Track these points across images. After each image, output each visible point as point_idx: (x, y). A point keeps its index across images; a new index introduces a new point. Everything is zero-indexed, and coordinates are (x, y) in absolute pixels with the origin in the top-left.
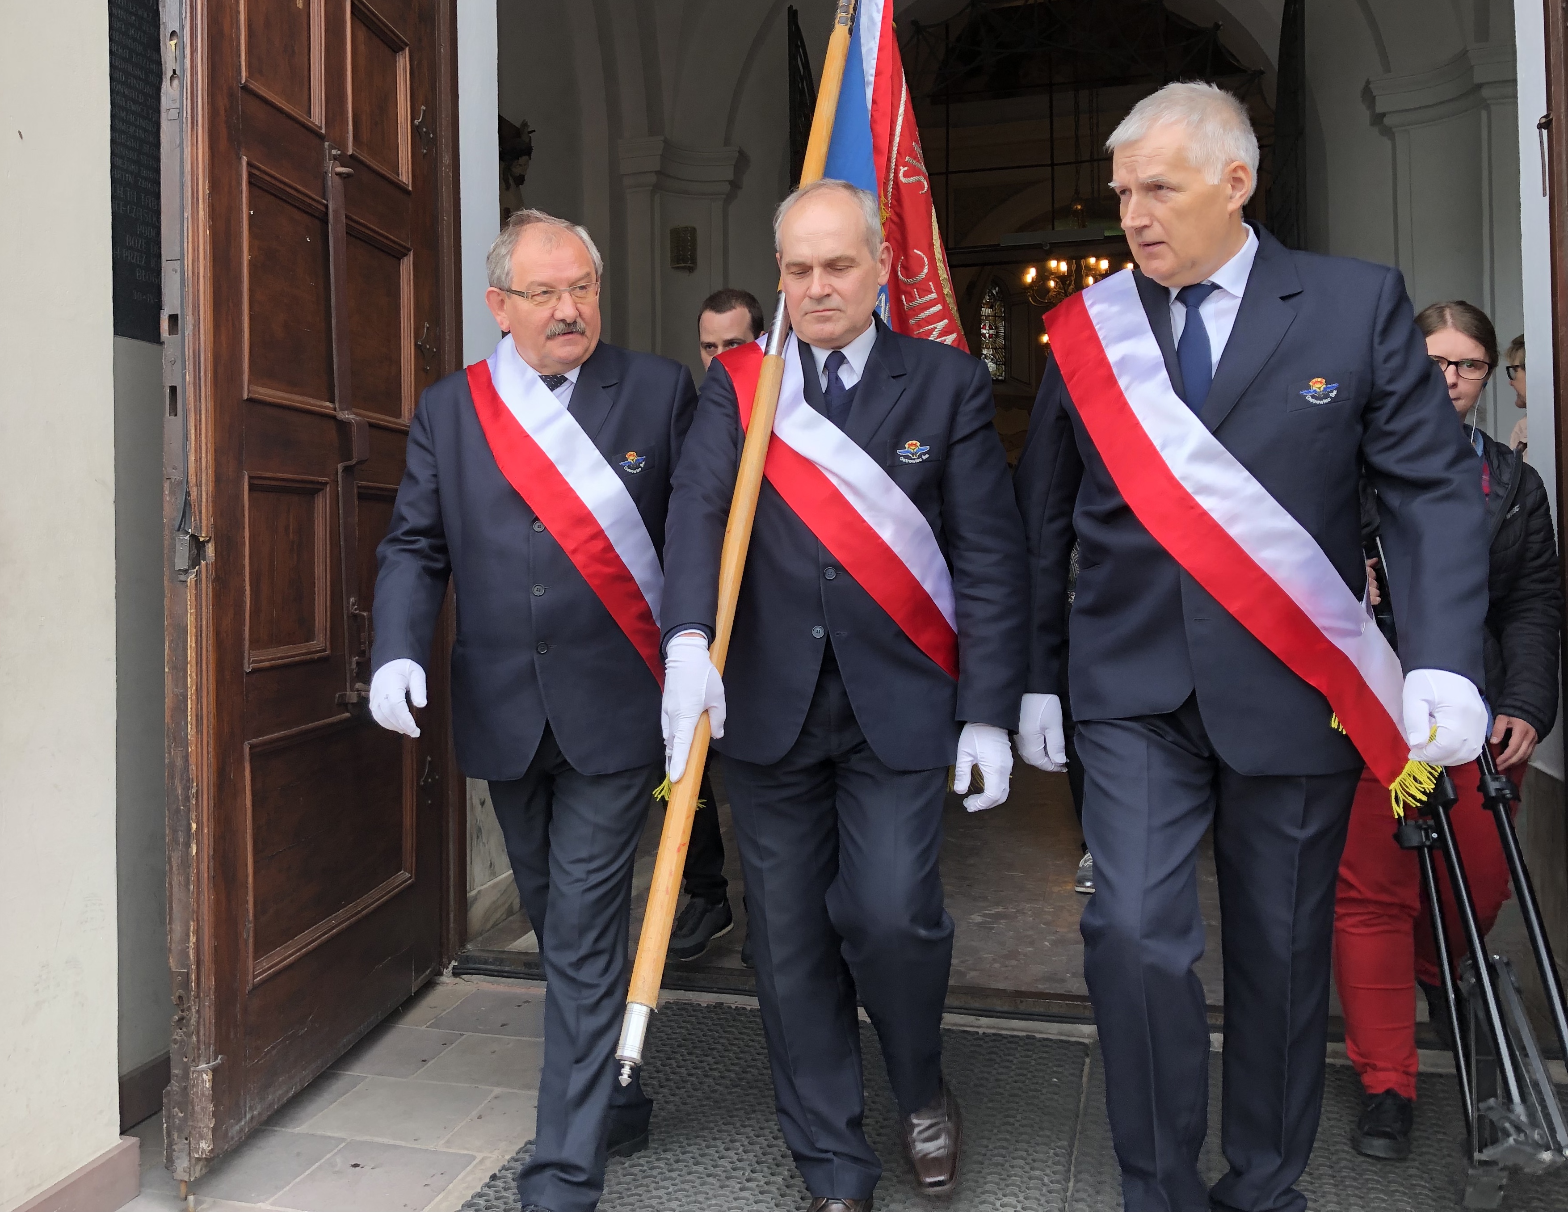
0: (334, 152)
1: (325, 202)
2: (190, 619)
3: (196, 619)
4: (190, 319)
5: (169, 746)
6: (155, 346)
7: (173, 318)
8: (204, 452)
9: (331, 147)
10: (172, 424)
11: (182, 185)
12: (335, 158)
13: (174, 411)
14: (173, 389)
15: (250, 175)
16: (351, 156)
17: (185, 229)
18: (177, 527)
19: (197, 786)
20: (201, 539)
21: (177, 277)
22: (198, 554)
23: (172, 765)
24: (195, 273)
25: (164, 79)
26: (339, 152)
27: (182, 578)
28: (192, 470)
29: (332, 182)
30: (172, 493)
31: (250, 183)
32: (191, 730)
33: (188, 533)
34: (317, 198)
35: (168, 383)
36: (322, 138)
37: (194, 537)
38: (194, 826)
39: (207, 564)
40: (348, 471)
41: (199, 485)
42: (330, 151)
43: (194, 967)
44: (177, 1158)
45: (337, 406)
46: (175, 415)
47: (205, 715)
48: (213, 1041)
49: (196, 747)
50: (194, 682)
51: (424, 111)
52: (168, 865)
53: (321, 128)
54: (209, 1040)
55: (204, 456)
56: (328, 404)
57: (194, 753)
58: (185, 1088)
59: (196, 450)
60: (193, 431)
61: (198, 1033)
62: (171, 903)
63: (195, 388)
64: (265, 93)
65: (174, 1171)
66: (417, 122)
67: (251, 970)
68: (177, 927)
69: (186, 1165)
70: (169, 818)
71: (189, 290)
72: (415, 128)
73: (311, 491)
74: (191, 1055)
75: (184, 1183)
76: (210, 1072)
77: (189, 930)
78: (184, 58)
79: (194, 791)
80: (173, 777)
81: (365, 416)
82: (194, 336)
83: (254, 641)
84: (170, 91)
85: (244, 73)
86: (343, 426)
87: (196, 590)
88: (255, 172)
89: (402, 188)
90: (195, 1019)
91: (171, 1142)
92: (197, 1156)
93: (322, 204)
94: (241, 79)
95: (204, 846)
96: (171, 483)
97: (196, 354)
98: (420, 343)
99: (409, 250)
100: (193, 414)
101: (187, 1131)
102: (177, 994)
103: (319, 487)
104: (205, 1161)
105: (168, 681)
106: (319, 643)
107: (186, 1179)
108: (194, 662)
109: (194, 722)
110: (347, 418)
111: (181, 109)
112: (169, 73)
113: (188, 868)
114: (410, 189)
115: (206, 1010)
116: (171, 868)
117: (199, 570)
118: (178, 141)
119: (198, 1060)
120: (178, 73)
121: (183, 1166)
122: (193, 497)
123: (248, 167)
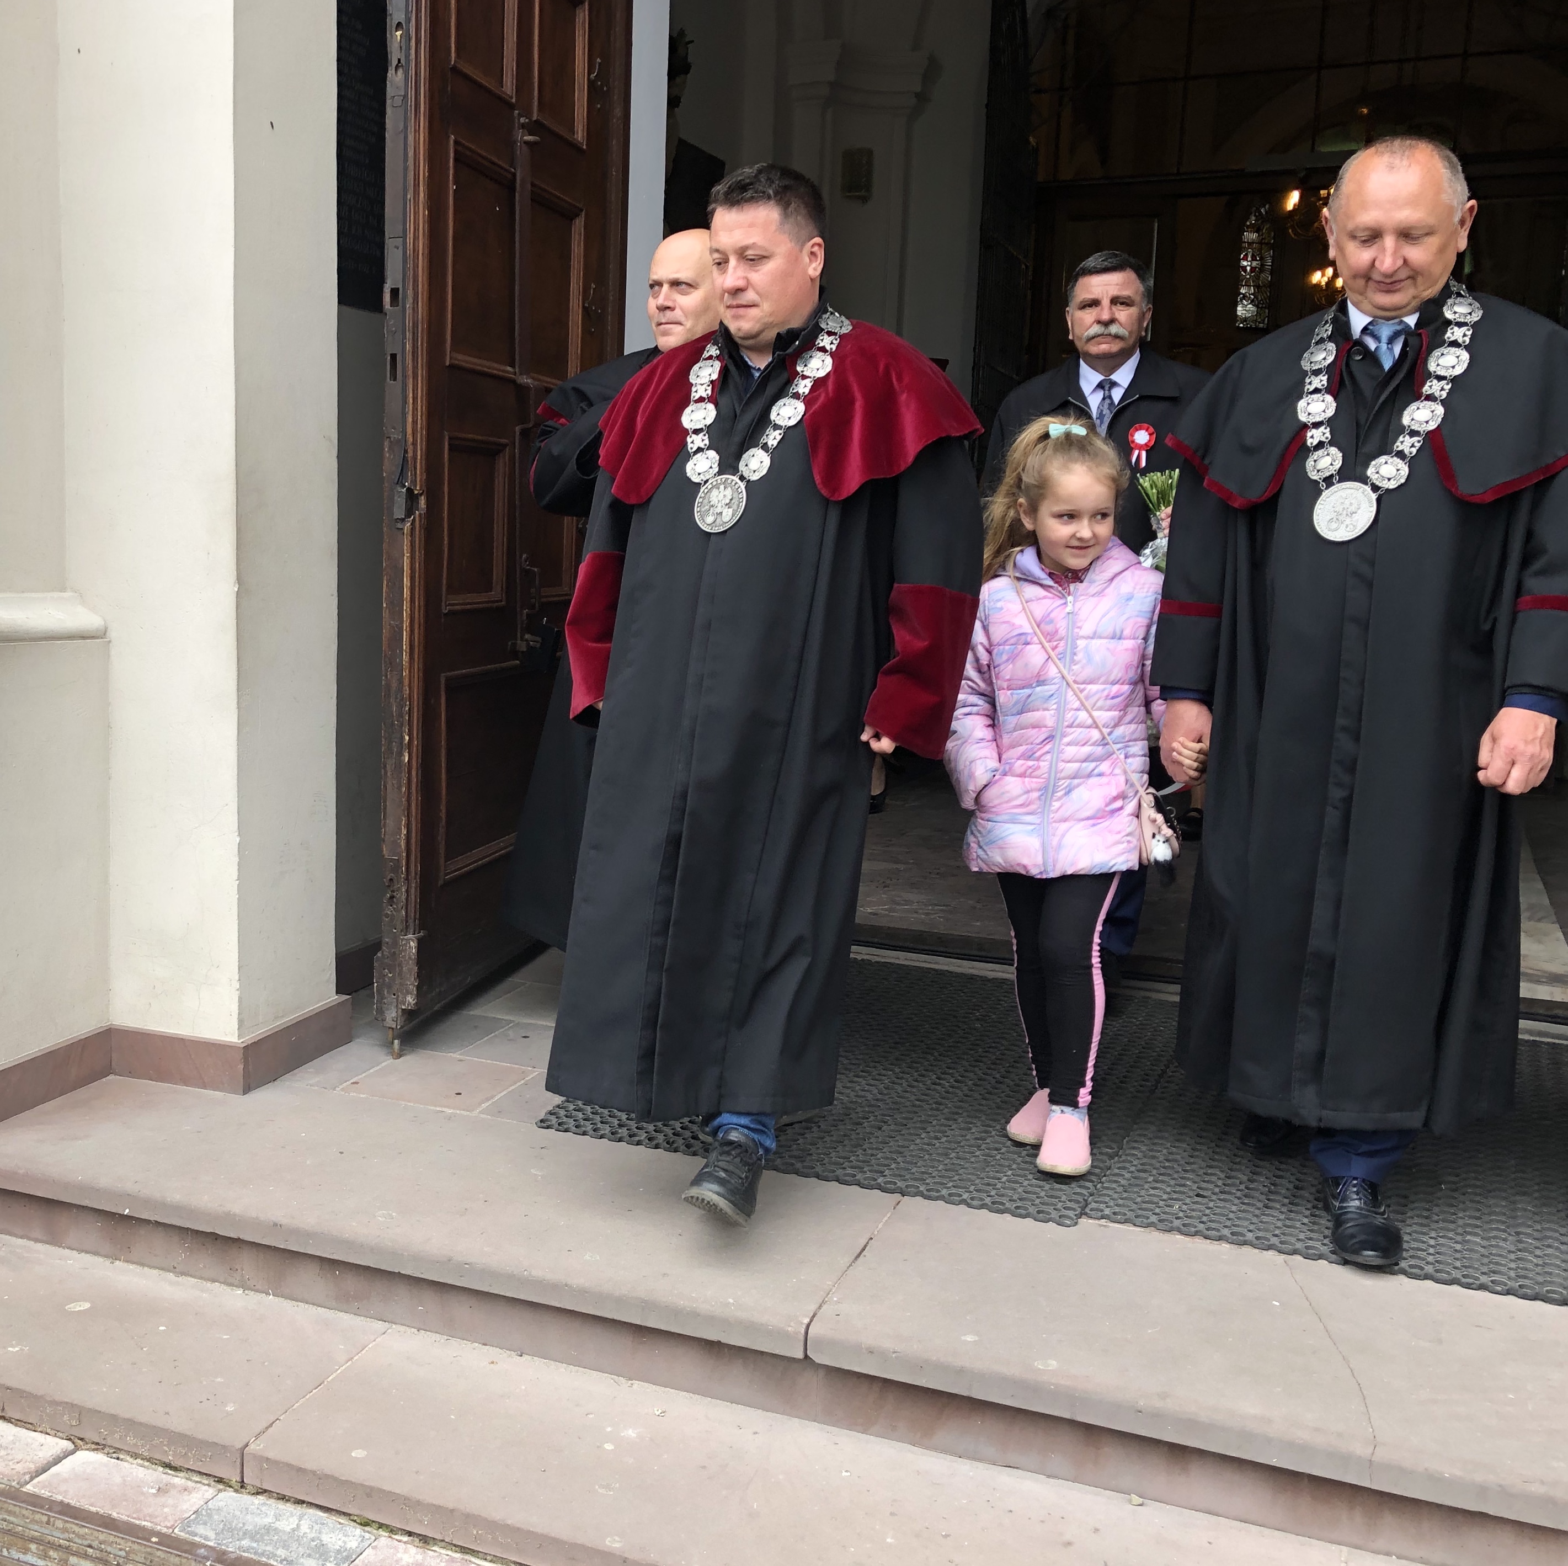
0: (522, 120)
1: (513, 170)
2: (406, 562)
3: (411, 561)
4: (410, 292)
5: (386, 670)
6: (377, 315)
7: (395, 292)
8: (419, 414)
9: (520, 115)
10: (393, 387)
11: (406, 169)
12: (523, 126)
13: (394, 377)
14: (394, 357)
15: (456, 152)
16: (537, 122)
17: (408, 209)
18: (397, 480)
19: (410, 704)
20: (416, 492)
21: (400, 252)
22: (412, 505)
23: (388, 686)
24: (415, 250)
25: (390, 68)
26: (527, 120)
27: (399, 526)
28: (409, 431)
29: (522, 153)
30: (391, 450)
31: (456, 160)
32: (405, 657)
33: (405, 486)
34: (507, 167)
35: (390, 351)
36: (512, 107)
37: (410, 491)
38: (407, 738)
39: (420, 515)
40: (524, 433)
41: (414, 444)
42: (519, 120)
43: (404, 854)
44: (388, 1009)
45: (517, 370)
46: (395, 380)
47: (416, 643)
48: (418, 916)
49: (410, 672)
50: (409, 616)
51: (600, 64)
52: (383, 771)
53: (512, 98)
54: (415, 916)
55: (419, 417)
56: (509, 369)
57: (408, 677)
58: (394, 953)
59: (413, 412)
60: (411, 395)
61: (407, 908)
62: (385, 802)
63: (413, 356)
64: (468, 70)
65: (384, 1020)
66: (592, 76)
67: (442, 868)
68: (390, 822)
69: (394, 1015)
70: (385, 731)
71: (410, 265)
72: (591, 83)
73: (494, 452)
74: (400, 926)
75: (391, 1031)
76: (416, 941)
77: (401, 824)
78: (410, 49)
79: (407, 709)
80: (389, 696)
81: (539, 380)
82: (413, 309)
83: (449, 587)
84: (395, 79)
85: (453, 55)
86: (521, 390)
87: (411, 536)
88: (460, 148)
89: (577, 148)
90: (404, 897)
91: (382, 997)
92: (403, 1007)
93: (510, 172)
94: (451, 61)
95: (414, 755)
96: (391, 442)
97: (415, 325)
98: (587, 305)
99: (582, 210)
100: (411, 380)
101: (395, 988)
102: (389, 877)
103: (500, 449)
104: (409, 1014)
105: (386, 614)
106: (496, 594)
107: (394, 1026)
108: (409, 599)
109: (408, 651)
110: (527, 383)
111: (405, 96)
112: (395, 62)
113: (401, 773)
114: (585, 147)
115: (413, 891)
116: (386, 773)
117: (414, 520)
118: (401, 126)
119: (406, 930)
120: (403, 61)
121: (392, 1016)
122: (410, 454)
123: (454, 146)
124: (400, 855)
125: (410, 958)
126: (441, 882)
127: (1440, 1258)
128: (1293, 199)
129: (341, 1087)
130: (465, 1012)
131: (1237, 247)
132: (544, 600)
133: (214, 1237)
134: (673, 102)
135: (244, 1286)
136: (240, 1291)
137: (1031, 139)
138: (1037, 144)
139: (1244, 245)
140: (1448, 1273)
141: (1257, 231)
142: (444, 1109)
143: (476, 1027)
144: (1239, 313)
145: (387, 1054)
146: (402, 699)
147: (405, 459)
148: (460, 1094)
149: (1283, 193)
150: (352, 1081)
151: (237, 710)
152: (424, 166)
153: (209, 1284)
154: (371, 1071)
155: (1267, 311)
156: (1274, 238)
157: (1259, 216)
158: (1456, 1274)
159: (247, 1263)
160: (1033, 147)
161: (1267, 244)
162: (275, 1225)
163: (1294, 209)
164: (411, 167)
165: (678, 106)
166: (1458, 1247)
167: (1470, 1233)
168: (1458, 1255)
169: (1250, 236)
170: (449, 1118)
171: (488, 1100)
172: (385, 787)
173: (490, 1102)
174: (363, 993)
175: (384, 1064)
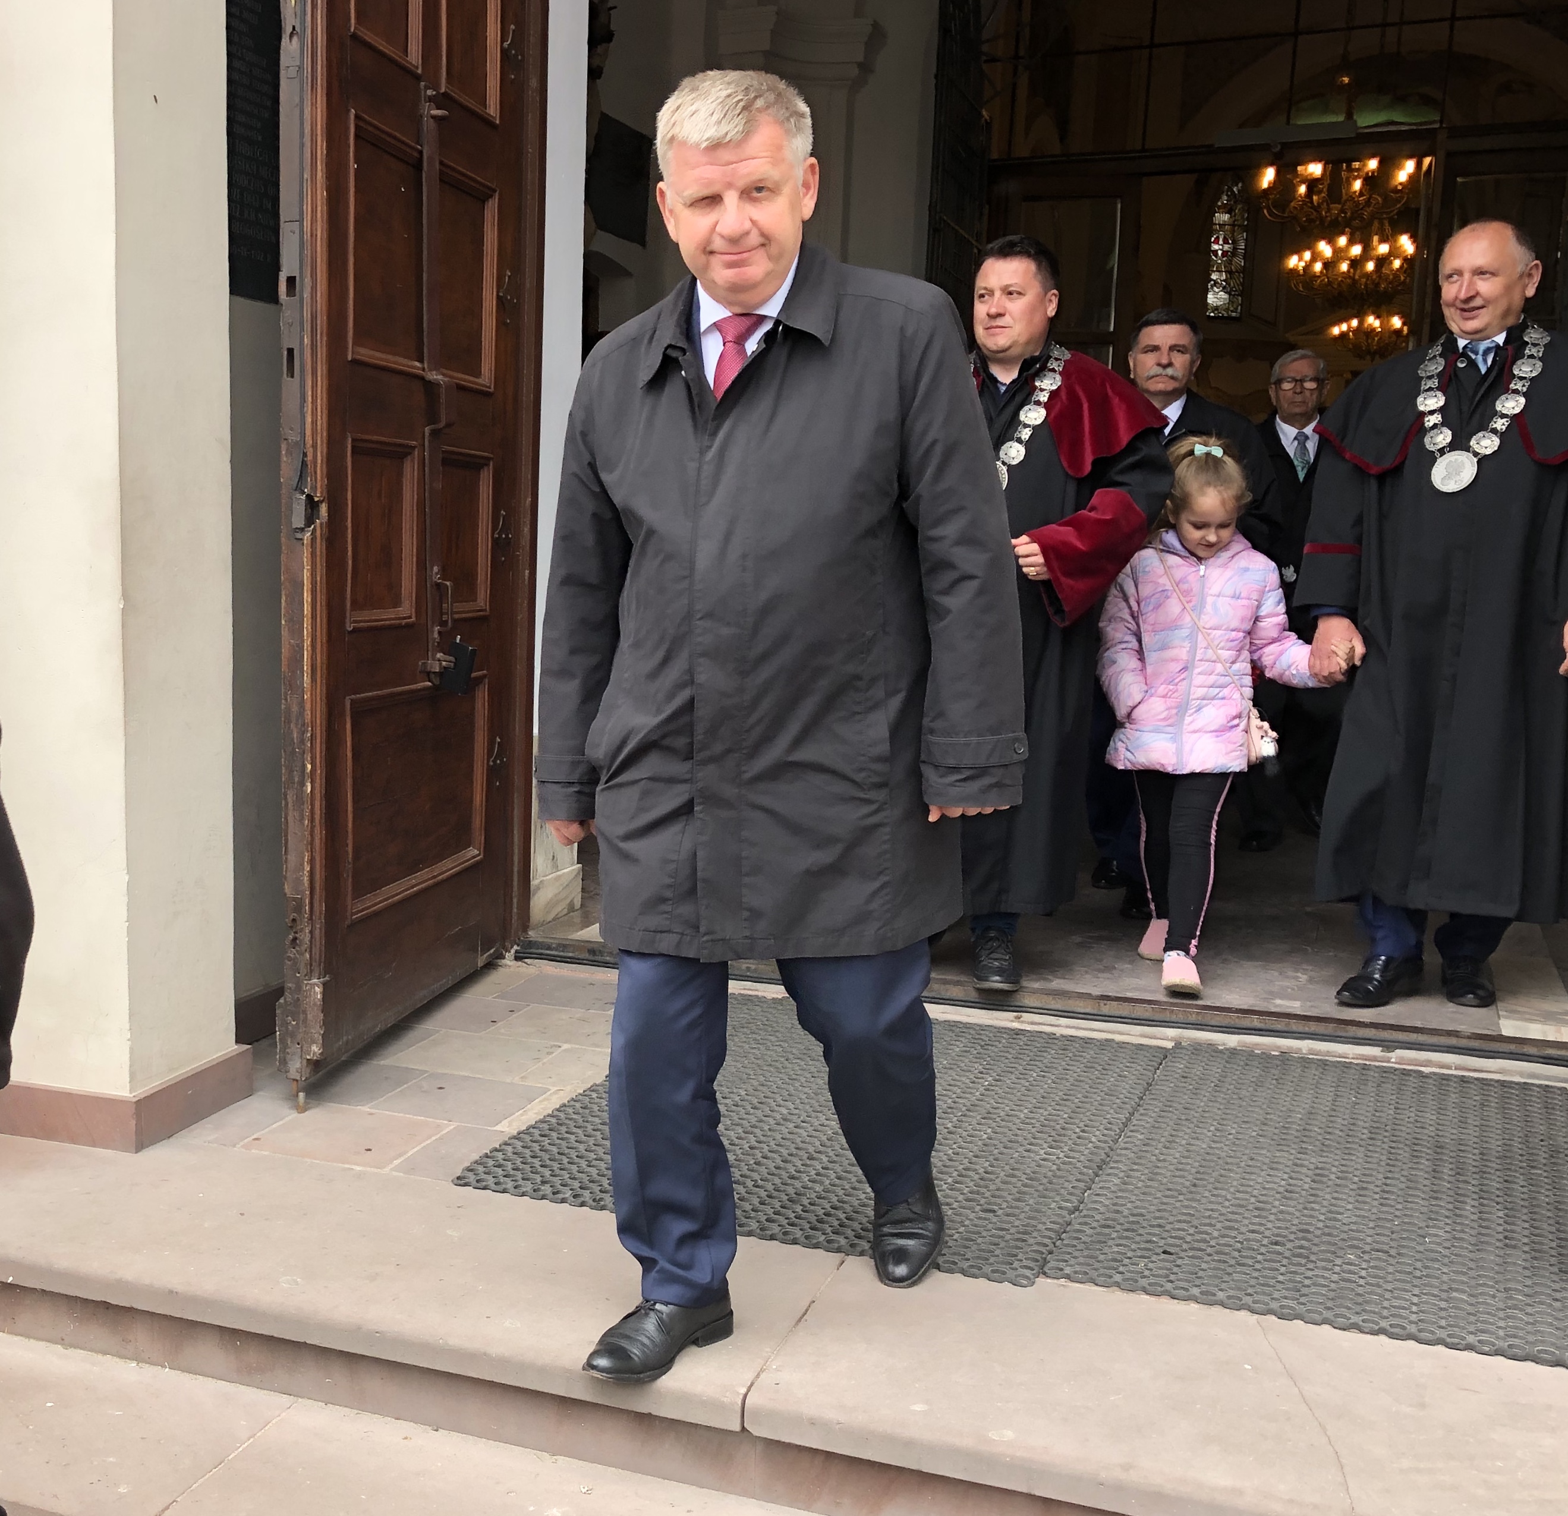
0: (429, 92)
1: (419, 147)
2: (306, 574)
3: (312, 574)
4: (308, 280)
5: (286, 694)
6: (271, 307)
7: (291, 281)
8: (319, 414)
9: (427, 88)
10: (290, 386)
11: (302, 145)
12: (430, 99)
13: (291, 374)
14: (290, 351)
15: (357, 127)
16: (445, 94)
17: (305, 190)
18: (295, 485)
19: (312, 730)
20: (316, 499)
21: (296, 238)
22: (312, 514)
23: (288, 709)
24: (313, 235)
25: (283, 36)
26: (434, 93)
27: (299, 536)
28: (308, 432)
29: (428, 126)
30: (289, 453)
31: (357, 136)
32: (307, 679)
33: (304, 493)
34: (413, 144)
35: (286, 344)
36: (418, 78)
37: (309, 498)
38: (309, 766)
39: (321, 524)
40: (434, 433)
41: (314, 446)
42: (425, 92)
43: (308, 893)
44: (291, 1060)
45: (426, 366)
46: (292, 376)
47: (319, 665)
48: (323, 960)
49: (311, 694)
50: (310, 635)
51: (514, 31)
52: (283, 802)
53: (417, 68)
54: (320, 959)
55: (319, 418)
56: (417, 364)
57: (309, 700)
58: (298, 999)
59: (312, 412)
60: (310, 393)
61: (311, 952)
62: (286, 836)
63: (312, 349)
64: (369, 37)
65: (288, 1072)
66: (506, 45)
67: (349, 907)
68: (292, 858)
69: (298, 1065)
70: (285, 759)
71: (308, 252)
72: (504, 52)
73: (400, 454)
74: (304, 971)
75: (295, 1082)
76: (321, 986)
77: (303, 860)
78: (305, 15)
79: (309, 735)
80: (289, 722)
81: (451, 377)
82: (312, 298)
83: (354, 602)
84: (290, 50)
85: (353, 21)
86: (430, 387)
87: (312, 547)
88: (361, 124)
89: (488, 122)
90: (307, 939)
91: (285, 1046)
92: (308, 1057)
93: (417, 150)
94: (350, 27)
95: (317, 785)
96: (288, 444)
97: (314, 318)
98: (501, 294)
99: (495, 191)
100: (310, 376)
101: (299, 1037)
102: (292, 917)
103: (407, 452)
104: (315, 1065)
105: (285, 633)
106: (406, 609)
107: (298, 1078)
108: (310, 616)
109: (309, 672)
110: (436, 379)
111: (300, 68)
112: (289, 30)
113: (303, 804)
114: (498, 122)
115: (317, 932)
116: (287, 804)
117: (314, 530)
118: (297, 100)
119: (309, 975)
120: (298, 29)
121: (296, 1066)
122: (310, 458)
123: (355, 120)
124: (303, 893)
125: (315, 1004)
126: (348, 922)
127: (1422, 1316)
128: (1268, 176)
129: (242, 1143)
130: (375, 1062)
131: (1207, 229)
132: (456, 616)
133: (106, 1306)
134: (594, 73)
135: (138, 1359)
136: (134, 1364)
137: (984, 113)
138: (990, 117)
139: (1214, 227)
140: (1433, 1333)
141: (1229, 212)
142: (354, 1167)
143: (386, 1078)
144: (1209, 301)
145: (291, 1108)
146: (303, 725)
147: (304, 464)
148: (370, 1150)
149: (1255, 170)
150: (255, 1136)
151: (124, 738)
152: (322, 141)
153: (100, 1356)
154: (274, 1126)
155: (1240, 298)
156: (1248, 219)
157: (1232, 196)
158: (1442, 1334)
159: (141, 1336)
160: (986, 120)
161: (1239, 226)
162: (171, 1292)
163: (1269, 188)
164: (308, 144)
165: (599, 77)
166: (1443, 1304)
167: (1456, 1290)
168: (1443, 1314)
169: (1222, 217)
170: (359, 1176)
171: (400, 1155)
172: (286, 818)
173: (402, 1159)
174: (264, 1043)
175: (287, 1119)
